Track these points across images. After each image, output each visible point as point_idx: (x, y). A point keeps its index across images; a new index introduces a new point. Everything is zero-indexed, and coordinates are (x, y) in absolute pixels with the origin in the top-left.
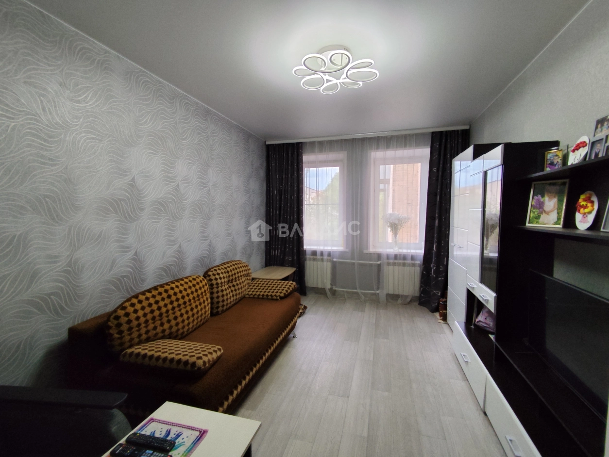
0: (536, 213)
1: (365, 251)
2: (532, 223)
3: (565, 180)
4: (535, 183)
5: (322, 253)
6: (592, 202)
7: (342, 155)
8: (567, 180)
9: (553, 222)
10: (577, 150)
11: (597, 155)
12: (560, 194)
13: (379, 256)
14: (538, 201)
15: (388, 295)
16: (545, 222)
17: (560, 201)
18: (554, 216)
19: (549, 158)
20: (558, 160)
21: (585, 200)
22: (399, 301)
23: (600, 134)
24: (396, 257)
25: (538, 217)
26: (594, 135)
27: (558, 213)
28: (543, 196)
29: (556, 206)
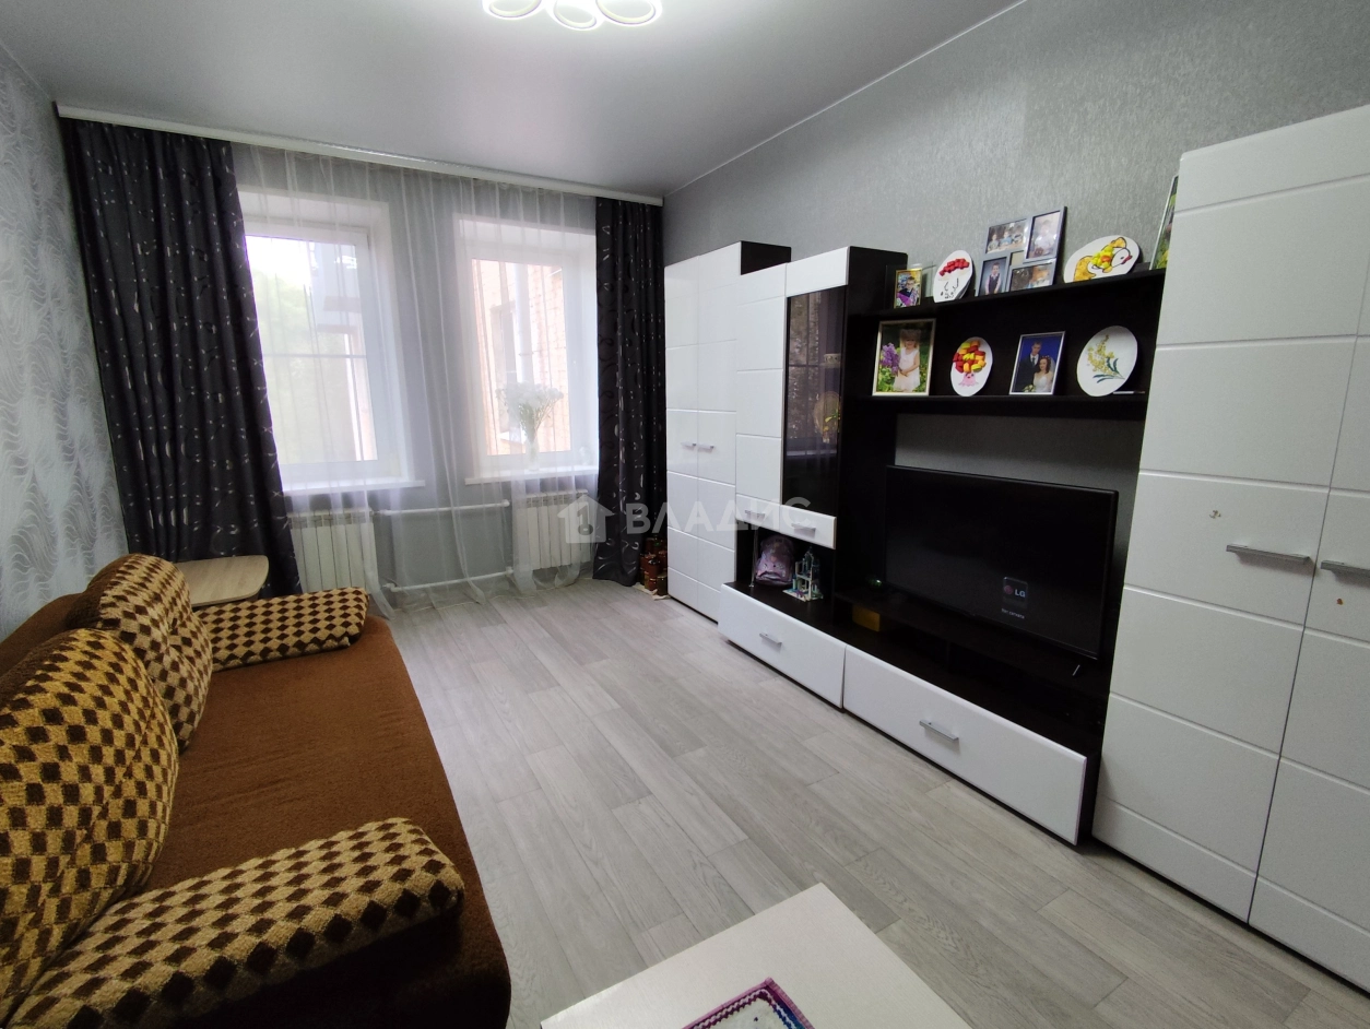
0: (887, 374)
1: (469, 481)
2: (881, 390)
3: (929, 320)
4: (885, 323)
5: (348, 500)
6: (983, 354)
7: (372, 211)
8: (933, 320)
9: (914, 388)
10: (950, 271)
11: (993, 283)
12: (923, 342)
13: (506, 489)
14: (890, 353)
15: (538, 573)
16: (903, 388)
17: (924, 353)
18: (915, 378)
19: (900, 281)
20: (915, 287)
21: (969, 351)
22: (558, 581)
23: (998, 250)
24: (545, 485)
25: (891, 381)
26: (987, 251)
27: (921, 373)
28: (897, 346)
29: (918, 363)
